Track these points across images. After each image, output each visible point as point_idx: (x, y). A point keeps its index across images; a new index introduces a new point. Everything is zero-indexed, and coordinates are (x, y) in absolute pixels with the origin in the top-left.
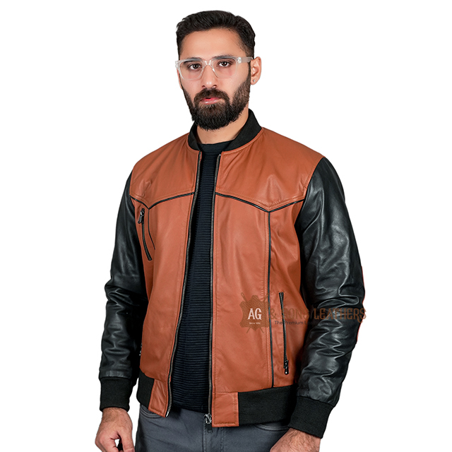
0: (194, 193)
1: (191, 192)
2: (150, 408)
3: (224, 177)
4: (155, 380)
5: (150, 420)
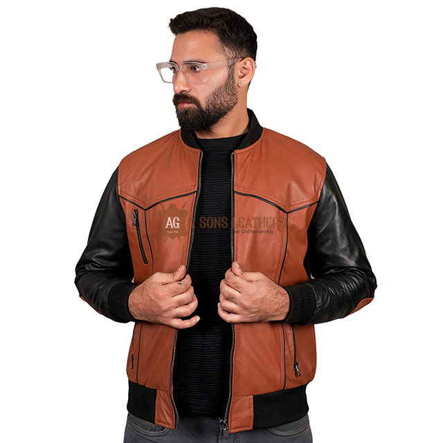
0: (197, 192)
1: (193, 191)
2: (156, 422)
4: (158, 391)
5: (151, 439)
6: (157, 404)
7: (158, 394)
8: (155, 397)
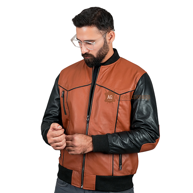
1: (90, 84)
3: (101, 77)
4: (73, 171)
5: (61, 187)
6: (72, 177)
7: (73, 172)
8: (72, 173)
